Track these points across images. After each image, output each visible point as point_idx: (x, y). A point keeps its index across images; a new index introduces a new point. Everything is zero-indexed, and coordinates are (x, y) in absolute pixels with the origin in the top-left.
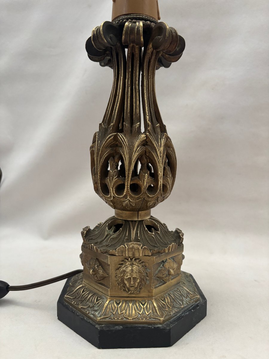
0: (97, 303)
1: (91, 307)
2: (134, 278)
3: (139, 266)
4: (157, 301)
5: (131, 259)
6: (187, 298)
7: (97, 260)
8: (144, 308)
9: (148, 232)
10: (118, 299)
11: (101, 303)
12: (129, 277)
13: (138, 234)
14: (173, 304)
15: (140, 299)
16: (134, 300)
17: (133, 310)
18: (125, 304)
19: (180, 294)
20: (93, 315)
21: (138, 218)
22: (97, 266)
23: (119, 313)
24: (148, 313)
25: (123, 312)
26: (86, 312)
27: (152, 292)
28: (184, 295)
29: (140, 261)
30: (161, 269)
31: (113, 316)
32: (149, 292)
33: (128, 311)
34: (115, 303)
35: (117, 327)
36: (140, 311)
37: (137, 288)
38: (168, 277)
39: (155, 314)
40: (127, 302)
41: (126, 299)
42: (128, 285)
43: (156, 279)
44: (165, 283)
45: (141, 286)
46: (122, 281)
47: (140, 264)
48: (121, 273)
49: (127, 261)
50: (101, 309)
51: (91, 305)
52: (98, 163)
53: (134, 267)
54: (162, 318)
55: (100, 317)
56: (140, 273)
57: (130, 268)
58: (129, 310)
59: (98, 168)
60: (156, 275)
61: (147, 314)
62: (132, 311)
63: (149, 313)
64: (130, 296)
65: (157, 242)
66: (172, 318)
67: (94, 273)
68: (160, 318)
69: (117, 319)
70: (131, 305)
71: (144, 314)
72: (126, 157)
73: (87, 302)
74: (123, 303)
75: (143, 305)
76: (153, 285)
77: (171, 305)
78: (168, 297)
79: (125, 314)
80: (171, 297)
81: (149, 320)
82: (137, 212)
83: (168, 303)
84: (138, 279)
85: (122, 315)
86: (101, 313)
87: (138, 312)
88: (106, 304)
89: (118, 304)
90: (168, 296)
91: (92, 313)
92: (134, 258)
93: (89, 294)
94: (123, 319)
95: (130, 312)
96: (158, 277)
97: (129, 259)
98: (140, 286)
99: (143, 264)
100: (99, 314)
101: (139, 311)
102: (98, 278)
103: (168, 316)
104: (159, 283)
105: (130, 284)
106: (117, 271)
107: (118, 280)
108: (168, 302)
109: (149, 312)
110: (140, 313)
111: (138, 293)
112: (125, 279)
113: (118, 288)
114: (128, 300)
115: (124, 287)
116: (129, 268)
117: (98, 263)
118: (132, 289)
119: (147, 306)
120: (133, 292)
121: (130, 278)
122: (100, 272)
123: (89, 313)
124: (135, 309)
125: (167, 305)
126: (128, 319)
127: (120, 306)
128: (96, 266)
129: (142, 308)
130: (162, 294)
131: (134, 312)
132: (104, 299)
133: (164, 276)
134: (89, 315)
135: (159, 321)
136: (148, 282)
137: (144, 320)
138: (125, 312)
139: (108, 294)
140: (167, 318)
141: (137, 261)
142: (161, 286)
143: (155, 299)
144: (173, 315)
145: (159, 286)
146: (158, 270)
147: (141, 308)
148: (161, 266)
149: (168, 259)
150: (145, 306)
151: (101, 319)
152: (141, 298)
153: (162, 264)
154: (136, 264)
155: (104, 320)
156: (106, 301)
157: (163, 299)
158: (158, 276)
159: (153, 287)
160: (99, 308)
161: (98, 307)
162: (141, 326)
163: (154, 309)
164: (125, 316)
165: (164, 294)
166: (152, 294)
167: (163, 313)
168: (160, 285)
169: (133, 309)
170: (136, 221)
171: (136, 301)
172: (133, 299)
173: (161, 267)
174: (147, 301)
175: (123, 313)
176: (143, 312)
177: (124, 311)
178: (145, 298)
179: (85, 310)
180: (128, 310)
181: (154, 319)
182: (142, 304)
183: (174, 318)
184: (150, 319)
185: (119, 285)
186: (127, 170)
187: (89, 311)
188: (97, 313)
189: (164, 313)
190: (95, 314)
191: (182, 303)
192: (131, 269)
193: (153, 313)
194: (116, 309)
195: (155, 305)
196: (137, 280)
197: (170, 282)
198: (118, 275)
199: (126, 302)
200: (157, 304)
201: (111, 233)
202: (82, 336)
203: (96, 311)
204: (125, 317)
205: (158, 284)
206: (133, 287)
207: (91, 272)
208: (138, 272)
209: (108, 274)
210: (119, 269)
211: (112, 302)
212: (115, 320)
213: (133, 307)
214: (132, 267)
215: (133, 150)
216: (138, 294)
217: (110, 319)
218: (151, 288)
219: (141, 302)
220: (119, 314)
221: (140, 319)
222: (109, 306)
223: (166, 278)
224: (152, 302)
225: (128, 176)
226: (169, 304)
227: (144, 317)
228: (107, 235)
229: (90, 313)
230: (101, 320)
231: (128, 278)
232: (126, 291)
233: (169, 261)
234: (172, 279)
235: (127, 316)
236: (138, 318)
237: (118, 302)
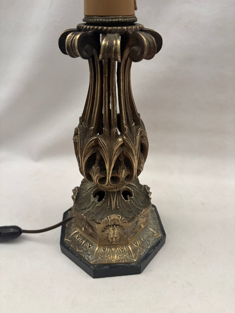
0: (89, 249)
1: (85, 252)
2: (116, 237)
3: (119, 230)
5: (113, 226)
6: (152, 238)
7: (87, 223)
8: (123, 252)
9: (125, 201)
10: (105, 246)
11: (93, 249)
12: (112, 237)
13: (117, 204)
14: (143, 245)
15: (120, 246)
16: (115, 247)
18: (110, 250)
19: (147, 236)
20: (88, 258)
21: (116, 190)
22: (88, 227)
23: (106, 257)
24: (125, 255)
25: (108, 256)
26: (83, 255)
31: (102, 260)
32: (126, 241)
34: (102, 249)
35: (105, 267)
38: (140, 229)
39: (131, 255)
42: (111, 241)
45: (120, 240)
46: (107, 239)
47: (120, 228)
49: (110, 227)
50: (93, 254)
51: (85, 250)
52: (83, 161)
53: (115, 230)
54: (136, 259)
55: (93, 260)
56: (120, 233)
57: (112, 232)
59: (83, 164)
61: (125, 256)
63: (126, 255)
64: (113, 244)
65: (131, 207)
66: (142, 256)
67: (85, 230)
68: (134, 259)
69: (105, 262)
70: (113, 250)
71: (123, 256)
72: (107, 160)
73: (82, 247)
74: (108, 249)
75: (122, 250)
76: (129, 237)
78: (139, 241)
80: (141, 241)
85: (108, 258)
86: (93, 257)
88: (96, 250)
91: (87, 256)
92: (115, 225)
93: (82, 241)
94: (108, 261)
95: (114, 256)
99: (122, 228)
100: (91, 257)
101: (120, 254)
102: (88, 233)
106: (103, 233)
107: (104, 238)
110: (120, 256)
112: (109, 238)
113: (104, 241)
114: (111, 247)
117: (88, 225)
119: (125, 251)
121: (113, 238)
122: (90, 231)
123: (84, 257)
124: (116, 254)
125: (138, 247)
126: (112, 261)
127: (106, 252)
132: (94, 246)
134: (85, 258)
135: (133, 262)
136: (125, 237)
137: (123, 261)
139: (97, 244)
140: (138, 258)
141: (118, 227)
143: (130, 245)
146: (132, 228)
147: (120, 252)
148: (135, 224)
151: (93, 262)
154: (117, 229)
155: (96, 263)
156: (96, 248)
157: (136, 243)
160: (92, 253)
161: (90, 252)
162: (121, 265)
163: (129, 252)
166: (128, 242)
167: (136, 254)
170: (115, 192)
171: (117, 247)
173: (135, 226)
174: (125, 247)
177: (109, 255)
178: (123, 245)
179: (81, 254)
180: (112, 254)
181: (130, 260)
184: (127, 261)
186: (108, 170)
188: (90, 256)
191: (148, 243)
193: (129, 255)
194: (103, 254)
195: (130, 249)
196: (118, 238)
198: (104, 235)
200: (132, 248)
201: (96, 200)
202: (81, 268)
203: (89, 255)
205: (132, 235)
206: (115, 241)
207: (83, 230)
208: (118, 233)
209: (96, 233)
210: (105, 232)
212: (103, 263)
213: (115, 252)
215: (113, 153)
216: (118, 243)
217: (100, 262)
218: (128, 239)
219: (121, 248)
220: (105, 257)
222: (98, 252)
224: (128, 247)
225: (109, 174)
226: (140, 246)
227: (123, 259)
228: (93, 202)
233: (140, 220)
235: (111, 259)
236: (119, 260)
237: (104, 249)
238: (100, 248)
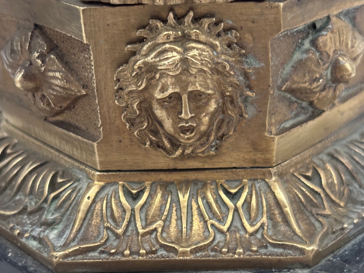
0: (53, 195)
1: (32, 213)
2: (195, 97)
4: (287, 181)
5: (179, 19)
7: (37, 32)
8: (236, 210)
10: (137, 179)
11: (70, 195)
14: (350, 191)
15: (221, 178)
16: (195, 182)
17: (196, 217)
18: (163, 196)
20: (40, 240)
22: (42, 56)
23: (141, 231)
24: (252, 225)
25: (154, 226)
26: (12, 229)
27: (267, 150)
29: (217, 24)
30: (305, 56)
31: (115, 244)
32: (255, 147)
33: (174, 221)
34: (121, 194)
36: (222, 221)
37: (209, 136)
38: (332, 91)
39: (283, 228)
40: (172, 188)
41: (164, 177)
42: (168, 124)
43: (282, 99)
44: (316, 113)
46: (146, 111)
47: (219, 35)
48: (138, 77)
49: (159, 24)
50: (68, 219)
51: (32, 205)
53: (193, 48)
54: (312, 243)
55: (66, 246)
56: (218, 72)
57: (175, 56)
58: (180, 218)
60: (284, 81)
61: (250, 229)
62: (192, 223)
63: (256, 227)
64: (180, 165)
66: (347, 240)
67: (31, 85)
68: (304, 242)
69: (131, 253)
70: (184, 199)
71: (239, 230)
73: (16, 194)
74: (156, 193)
75: (234, 197)
76: (273, 121)
77: (341, 195)
78: (329, 167)
79: (165, 235)
80: (340, 166)
81: (261, 255)
83: (330, 188)
84: (209, 100)
85: (153, 236)
86: (68, 232)
87: (212, 225)
88: (86, 199)
89: (135, 197)
90: (329, 162)
91: (35, 234)
92: (191, 14)
93: (22, 165)
94: (154, 252)
95: (184, 225)
96: (291, 91)
97: (171, 15)
98: (219, 128)
99: (232, 36)
100: (60, 235)
101: (219, 221)
102: (49, 104)
103: (333, 236)
104: (297, 115)
105: (177, 119)
106: (123, 71)
107: (127, 106)
108: (331, 185)
109: (259, 224)
110: (221, 227)
111: (212, 153)
112: (158, 100)
113: (131, 140)
114: (172, 183)
115: (155, 133)
116: (170, 54)
117: (42, 45)
118: (188, 139)
119: (247, 203)
120: (192, 152)
121: (176, 98)
122: (56, 78)
123: (21, 235)
125: (327, 195)
126: (175, 251)
127: (143, 206)
128: (36, 55)
129: (228, 209)
130: (307, 153)
131: (197, 224)
132: (78, 180)
133: (315, 85)
134: (24, 240)
135: (297, 256)
136: (250, 112)
137: (239, 254)
138: (163, 227)
139: (95, 163)
140: (330, 242)
141: (206, 22)
142: (304, 125)
143: (280, 175)
144: (353, 232)
145: (293, 126)
146: (291, 64)
147: (224, 210)
148: (307, 44)
149: (334, 19)
150: (240, 203)
151: (66, 256)
152: (224, 172)
153: (311, 37)
154: (202, 38)
155: (79, 259)
156: (89, 188)
157: (309, 174)
158: (295, 86)
159: (274, 130)
160: (63, 216)
161: (57, 209)
163: (276, 212)
164: (165, 240)
165: (312, 156)
166: (269, 156)
167: (313, 225)
168: (300, 123)
169: (195, 212)
171: (205, 185)
172: (192, 176)
173: (307, 51)
174: (250, 184)
175: (155, 230)
176: (235, 224)
177: (160, 222)
178: (242, 172)
179: (9, 223)
180: (174, 216)
181: (280, 251)
182: (227, 193)
183: (353, 242)
184: (263, 251)
185: (132, 125)
187: (23, 225)
188: (56, 231)
189: (317, 224)
190: (47, 236)
192: (181, 60)
193: (275, 225)
194: (128, 215)
195: (281, 195)
196: (207, 104)
197: (335, 110)
198: (127, 87)
199: (166, 186)
200: (288, 192)
203: (50, 225)
204: (163, 246)
205: (292, 118)
206: (191, 129)
207: (21, 82)
208: (211, 69)
209: (84, 87)
210: (131, 63)
211: (110, 190)
212: (124, 259)
213: (195, 206)
214: (186, 50)
216: (210, 157)
217: (103, 256)
218: (266, 134)
219: (226, 186)
220: (138, 233)
221: (221, 252)
222: (98, 206)
223: (324, 93)
224: (269, 187)
226: (333, 192)
227: (240, 242)
229: (27, 235)
230: (69, 260)
231: (170, 97)
232: (164, 149)
233: (336, 23)
234: (344, 100)
235: (172, 243)
236: (216, 245)
237: (134, 192)
238: (112, 188)
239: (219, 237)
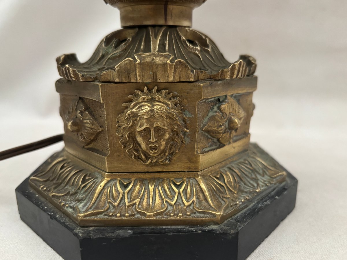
0: (83, 185)
1: (72, 195)
2: (158, 130)
3: (167, 105)
4: (207, 179)
5: (150, 90)
6: (263, 176)
7: (80, 101)
8: (179, 193)
9: (187, 45)
10: (127, 177)
11: (92, 185)
12: (145, 127)
13: (165, 46)
14: (240, 186)
15: (172, 176)
16: (158, 179)
17: (157, 197)
18: (140, 186)
19: (251, 168)
20: (73, 208)
22: (81, 113)
23: (127, 204)
24: (187, 202)
25: (134, 202)
26: (60, 202)
27: (196, 162)
28: (258, 170)
29: (169, 93)
30: (215, 114)
31: (113, 211)
32: (190, 160)
33: (145, 199)
34: (118, 184)
35: (121, 231)
36: (172, 199)
37: (165, 153)
38: (229, 134)
39: (204, 203)
40: (146, 182)
41: (142, 176)
42: (143, 145)
43: (203, 135)
44: (221, 145)
45: (173, 149)
46: (132, 138)
47: (170, 99)
48: (128, 119)
49: (140, 93)
50: (89, 198)
51: (73, 191)
53: (157, 105)
54: (219, 211)
55: (86, 211)
56: (170, 118)
57: (147, 108)
58: (149, 198)
60: (204, 126)
61: (187, 204)
62: (155, 200)
63: (190, 203)
64: (151, 170)
65: (205, 65)
66: (238, 211)
67: (75, 128)
68: (216, 211)
69: (121, 216)
70: (151, 188)
71: (180, 204)
73: (66, 186)
74: (137, 185)
75: (178, 187)
76: (199, 146)
77: (235, 188)
78: (228, 173)
79: (140, 206)
80: (234, 174)
81: (192, 217)
82: (162, 6)
83: (229, 184)
84: (165, 132)
85: (134, 207)
86: (88, 204)
87: (166, 201)
88: (99, 187)
89: (126, 186)
90: (228, 171)
91: (71, 205)
92: (156, 88)
93: (70, 171)
94: (134, 215)
95: (151, 201)
96: (208, 131)
97: (146, 88)
98: (171, 149)
99: (177, 100)
100: (84, 206)
101: (170, 199)
102: (84, 138)
103: (231, 208)
104: (211, 146)
105: (148, 142)
106: (121, 117)
107: (122, 136)
108: (230, 182)
109: (191, 201)
110: (171, 202)
111: (167, 162)
112: (138, 132)
113: (125, 155)
114: (146, 179)
115: (137, 151)
116: (145, 107)
117: (82, 106)
118: (154, 153)
119: (185, 190)
120: (156, 161)
121: (147, 130)
122: (87, 123)
123: (64, 205)
124: (160, 196)
125: (227, 187)
126: (145, 215)
127: (129, 191)
128: (79, 112)
129: (175, 193)
130: (217, 167)
131: (158, 201)
132: (97, 178)
133: (220, 129)
134: (65, 208)
135: (212, 217)
136: (187, 141)
137: (180, 216)
138: (140, 202)
139: (105, 169)
140: (229, 211)
142: (215, 151)
143: (203, 176)
144: (241, 207)
145: (209, 151)
146: (208, 117)
147: (173, 193)
148: (215, 109)
149: (229, 97)
150: (181, 190)
151: (85, 216)
152: (173, 174)
153: (217, 105)
154: (162, 99)
155: (92, 218)
156: (101, 181)
157: (218, 176)
158: (209, 129)
159: (199, 152)
160: (87, 196)
161: (84, 193)
162: (173, 229)
163: (201, 195)
164: (140, 209)
165: (220, 168)
166: (197, 165)
167: (221, 202)
168: (213, 150)
169: (157, 195)
170: (161, 26)
171: (163, 180)
172: (157, 175)
173: (216, 112)
174: (187, 180)
175: (135, 204)
176: (178, 201)
177: (138, 200)
178: (183, 174)
179: (59, 200)
180: (146, 196)
181: (202, 215)
182: (175, 185)
183: (242, 212)
184: (193, 215)
185: (125, 146)
187: (66, 200)
188: (82, 204)
189: (223, 202)
190: (78, 206)
191: (256, 185)
192: (150, 110)
193: (200, 202)
194: (121, 196)
195: (203, 186)
196: (164, 134)
197: (231, 145)
198: (122, 125)
199: (143, 181)
200: (207, 185)
201: (111, 50)
203: (80, 201)
204: (138, 212)
205: (208, 147)
206: (155, 148)
207: (71, 126)
208: (166, 116)
209: (101, 126)
210: (125, 113)
211: (113, 183)
212: (117, 218)
213: (157, 192)
214: (153, 106)
216: (166, 165)
217: (106, 217)
218: (195, 153)
219: (174, 181)
220: (126, 205)
221: (170, 216)
222: (106, 191)
223: (225, 135)
224: (197, 182)
226: (230, 186)
227: (181, 211)
228: (103, 57)
229: (67, 205)
230: (87, 218)
231: (144, 130)
232: (142, 160)
233: (230, 100)
234: (235, 141)
235: (144, 210)
236: (167, 212)
237: (125, 183)
238: (114, 182)
239: (170, 208)
